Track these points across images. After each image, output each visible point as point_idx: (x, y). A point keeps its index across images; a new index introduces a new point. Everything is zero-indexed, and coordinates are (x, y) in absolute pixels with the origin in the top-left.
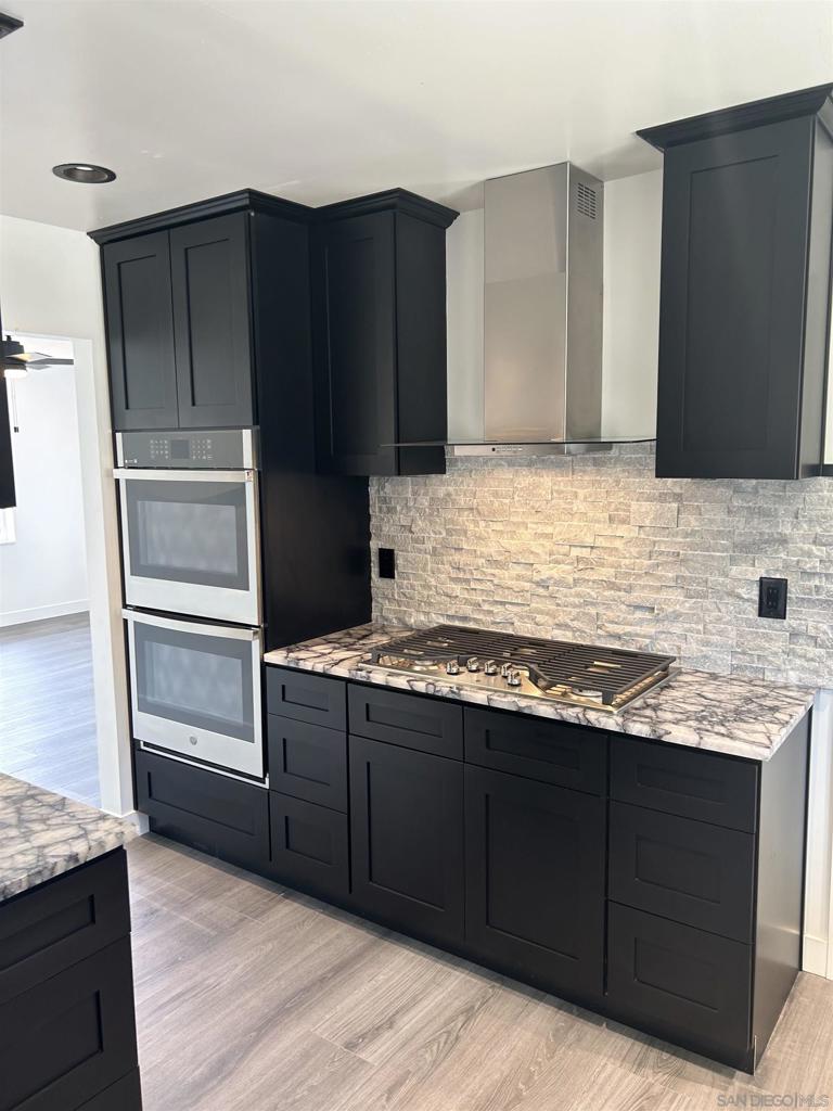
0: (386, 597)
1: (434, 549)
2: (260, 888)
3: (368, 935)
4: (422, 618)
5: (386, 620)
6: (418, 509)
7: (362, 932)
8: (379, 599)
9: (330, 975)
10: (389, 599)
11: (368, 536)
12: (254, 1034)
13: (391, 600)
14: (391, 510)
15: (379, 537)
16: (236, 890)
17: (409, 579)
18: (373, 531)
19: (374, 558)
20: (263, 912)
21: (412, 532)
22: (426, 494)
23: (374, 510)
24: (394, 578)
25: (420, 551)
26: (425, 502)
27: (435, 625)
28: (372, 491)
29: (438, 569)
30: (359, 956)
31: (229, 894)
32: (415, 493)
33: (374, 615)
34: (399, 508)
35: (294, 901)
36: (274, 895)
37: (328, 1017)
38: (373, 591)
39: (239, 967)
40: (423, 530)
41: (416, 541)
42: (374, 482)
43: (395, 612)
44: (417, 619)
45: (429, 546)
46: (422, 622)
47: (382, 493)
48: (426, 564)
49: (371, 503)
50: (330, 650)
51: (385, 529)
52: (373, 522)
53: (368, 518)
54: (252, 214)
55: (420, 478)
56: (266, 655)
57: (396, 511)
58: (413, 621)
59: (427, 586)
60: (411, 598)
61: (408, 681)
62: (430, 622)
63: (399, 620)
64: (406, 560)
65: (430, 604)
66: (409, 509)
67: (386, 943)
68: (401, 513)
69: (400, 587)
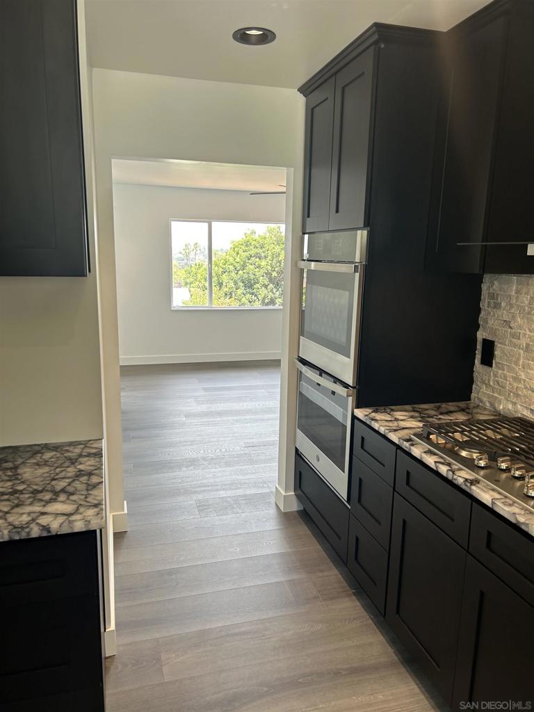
0: (483, 382)
1: (528, 345)
2: (342, 579)
3: (394, 655)
4: (510, 406)
5: (481, 402)
6: (519, 306)
7: (390, 650)
8: (479, 383)
9: (344, 673)
10: (486, 384)
11: (477, 327)
12: (265, 689)
13: (488, 385)
14: (497, 306)
15: (485, 328)
16: (326, 573)
17: (504, 370)
18: (481, 323)
19: (479, 347)
20: (332, 599)
21: (510, 327)
22: (527, 293)
23: (484, 304)
24: (491, 366)
25: (515, 345)
26: (525, 300)
27: (520, 415)
28: (484, 287)
29: (528, 364)
30: (375, 668)
31: (320, 574)
32: (518, 292)
33: (473, 395)
34: (503, 304)
35: (359, 600)
36: (349, 588)
37: (321, 706)
38: (475, 374)
39: (290, 632)
40: (520, 327)
41: (514, 336)
42: (487, 279)
43: (489, 396)
44: (505, 406)
45: (523, 342)
46: (509, 410)
47: (491, 289)
48: (518, 359)
49: (482, 297)
50: (404, 418)
51: (490, 322)
52: (482, 314)
53: (479, 310)
54: (383, 46)
55: (524, 277)
56: (355, 410)
57: (500, 307)
58: (501, 407)
59: (517, 379)
60: (502, 387)
61: (435, 462)
62: (515, 412)
63: (492, 405)
64: (503, 352)
65: (517, 395)
66: (511, 306)
67: (403, 670)
68: (504, 309)
69: (495, 376)
